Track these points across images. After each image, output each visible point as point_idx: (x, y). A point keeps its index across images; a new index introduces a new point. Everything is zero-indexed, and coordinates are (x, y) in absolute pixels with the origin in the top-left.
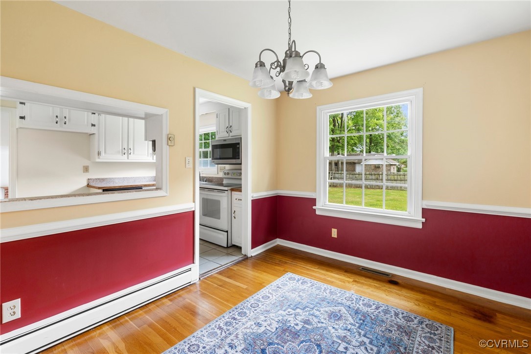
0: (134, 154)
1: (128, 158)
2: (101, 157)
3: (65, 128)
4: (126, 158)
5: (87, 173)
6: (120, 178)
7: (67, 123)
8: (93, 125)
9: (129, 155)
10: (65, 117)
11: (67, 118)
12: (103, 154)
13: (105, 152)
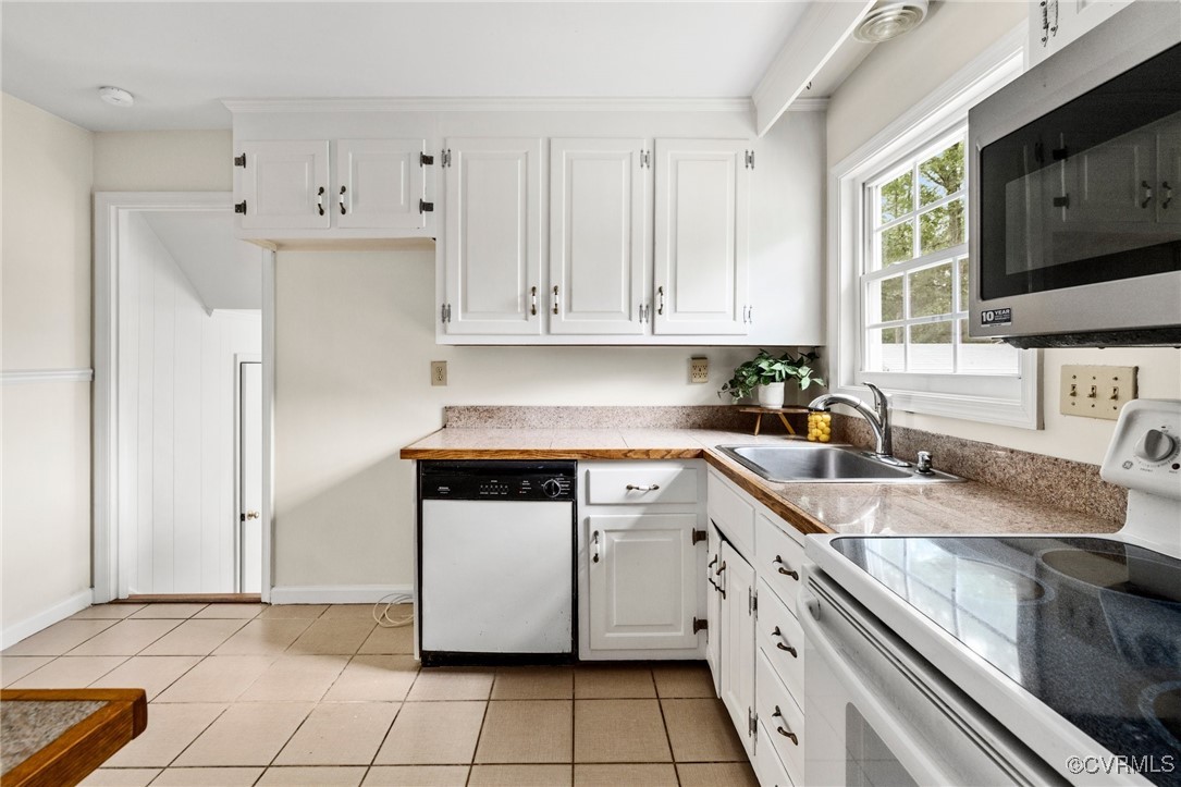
0: (570, 308)
1: (548, 330)
2: (451, 327)
3: (345, 228)
4: (541, 329)
5: (444, 387)
6: (547, 409)
7: (350, 211)
8: (427, 207)
9: (553, 316)
10: (344, 189)
11: (349, 189)
12: (457, 314)
13: (465, 309)
